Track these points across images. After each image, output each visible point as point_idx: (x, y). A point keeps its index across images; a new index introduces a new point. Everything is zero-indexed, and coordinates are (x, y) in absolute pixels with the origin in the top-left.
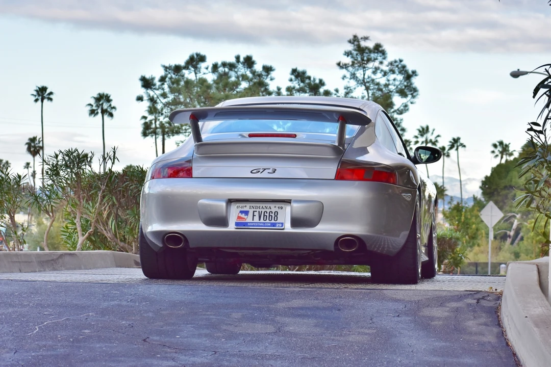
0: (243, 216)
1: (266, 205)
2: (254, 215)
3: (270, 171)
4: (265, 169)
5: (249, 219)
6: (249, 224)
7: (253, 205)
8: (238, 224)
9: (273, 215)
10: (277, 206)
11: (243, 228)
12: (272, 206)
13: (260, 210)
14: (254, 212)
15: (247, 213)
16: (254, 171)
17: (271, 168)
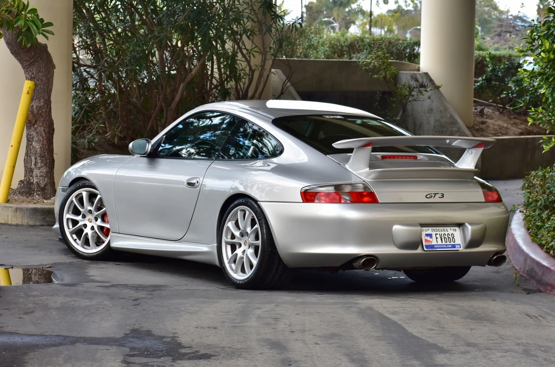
0: (428, 238)
1: (444, 228)
2: (437, 238)
3: (440, 196)
4: (435, 194)
5: (434, 242)
6: (435, 246)
7: (434, 228)
8: (427, 247)
9: (450, 237)
10: (452, 228)
11: (432, 250)
12: (448, 229)
13: (441, 233)
14: (436, 234)
15: (430, 235)
16: (428, 196)
17: (440, 193)
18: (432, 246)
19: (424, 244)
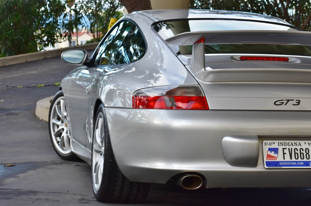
0: (272, 154)
1: (296, 142)
2: (284, 154)
3: (295, 102)
4: (288, 101)
5: (280, 158)
6: (280, 164)
7: (282, 141)
8: (268, 164)
9: (304, 152)
10: (307, 142)
11: (276, 168)
12: (302, 142)
13: (290, 147)
14: (283, 149)
15: (276, 150)
16: (277, 103)
17: (295, 99)
18: (277, 164)
19: (265, 160)
